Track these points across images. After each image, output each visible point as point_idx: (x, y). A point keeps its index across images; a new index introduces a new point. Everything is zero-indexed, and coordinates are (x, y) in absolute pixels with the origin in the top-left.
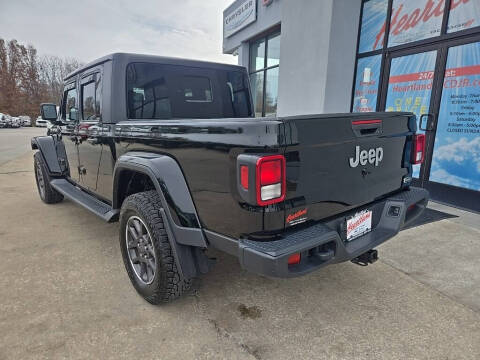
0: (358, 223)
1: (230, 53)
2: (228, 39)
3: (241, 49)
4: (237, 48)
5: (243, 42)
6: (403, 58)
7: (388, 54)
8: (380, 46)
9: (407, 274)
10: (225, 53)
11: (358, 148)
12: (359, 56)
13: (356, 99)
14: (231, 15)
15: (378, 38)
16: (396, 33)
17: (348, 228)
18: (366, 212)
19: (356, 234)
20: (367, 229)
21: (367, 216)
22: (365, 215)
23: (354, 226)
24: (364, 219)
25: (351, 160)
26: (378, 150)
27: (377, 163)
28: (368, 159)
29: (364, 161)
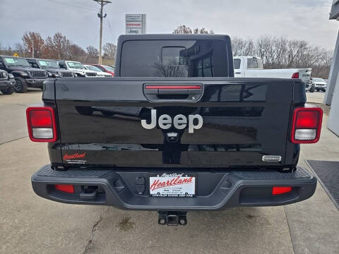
0: (169, 184)
1: (335, 18)
11: (154, 112)
17: (151, 183)
18: (183, 176)
19: (166, 193)
20: (186, 194)
21: (185, 180)
22: (183, 178)
23: (163, 185)
24: (180, 182)
25: (144, 122)
26: (192, 117)
27: (191, 131)
28: (172, 124)
29: (165, 124)
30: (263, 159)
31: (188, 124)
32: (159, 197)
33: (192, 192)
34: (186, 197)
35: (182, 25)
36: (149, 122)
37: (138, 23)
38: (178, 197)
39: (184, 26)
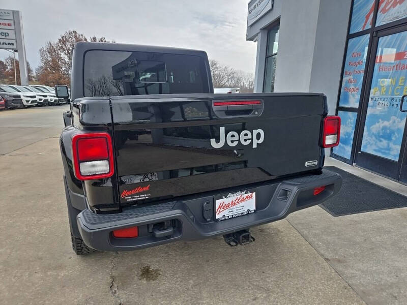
0: (233, 204)
1: (251, 39)
2: (251, 27)
3: (260, 35)
4: (257, 35)
5: (261, 29)
6: (390, 36)
7: (376, 33)
8: (369, 26)
9: (327, 260)
10: (248, 40)
11: (222, 130)
12: (350, 36)
13: (345, 79)
14: (253, 6)
15: (367, 17)
16: (384, 11)
17: (217, 207)
18: (246, 193)
19: (231, 214)
20: (248, 210)
21: (247, 197)
22: (245, 196)
23: (227, 206)
24: (243, 200)
25: (213, 141)
26: (255, 132)
27: (255, 146)
28: (239, 140)
29: (232, 142)
30: (306, 165)
31: (252, 139)
32: (225, 220)
33: (253, 207)
34: (249, 213)
35: (72, 31)
36: (218, 141)
37: (7, 22)
38: (242, 215)
39: (75, 32)
